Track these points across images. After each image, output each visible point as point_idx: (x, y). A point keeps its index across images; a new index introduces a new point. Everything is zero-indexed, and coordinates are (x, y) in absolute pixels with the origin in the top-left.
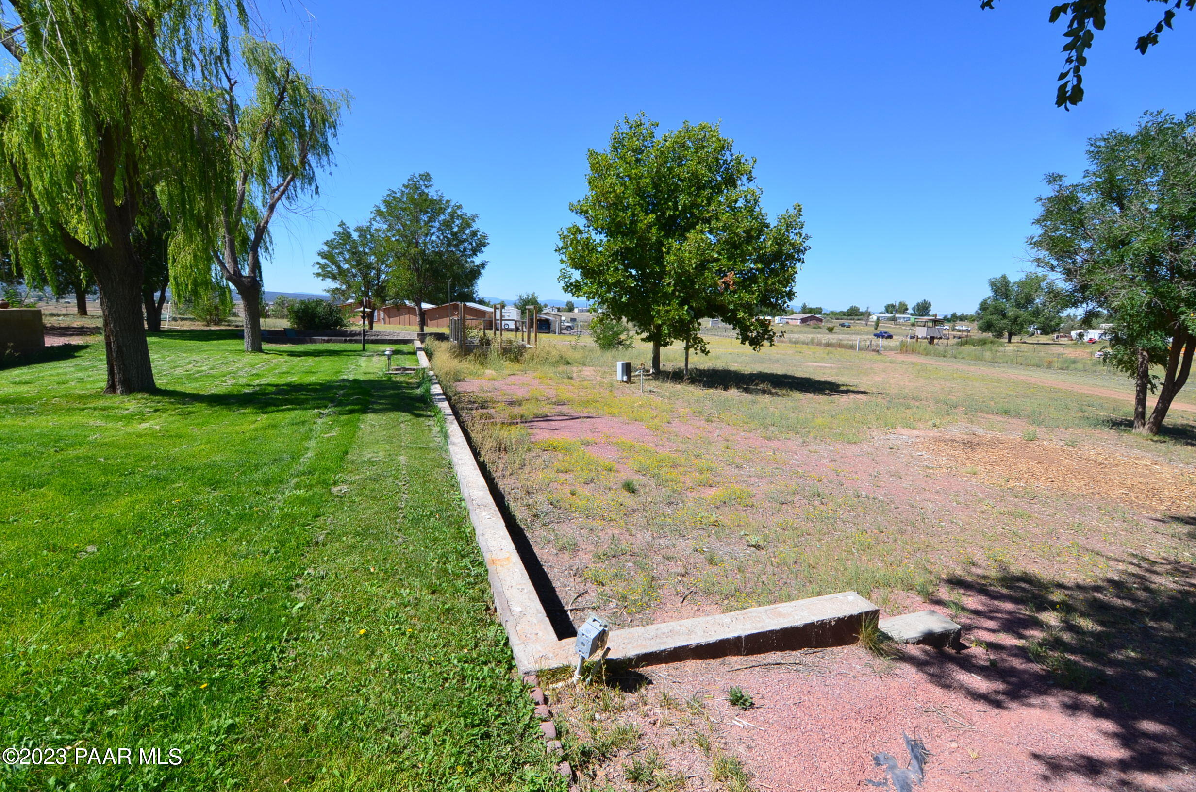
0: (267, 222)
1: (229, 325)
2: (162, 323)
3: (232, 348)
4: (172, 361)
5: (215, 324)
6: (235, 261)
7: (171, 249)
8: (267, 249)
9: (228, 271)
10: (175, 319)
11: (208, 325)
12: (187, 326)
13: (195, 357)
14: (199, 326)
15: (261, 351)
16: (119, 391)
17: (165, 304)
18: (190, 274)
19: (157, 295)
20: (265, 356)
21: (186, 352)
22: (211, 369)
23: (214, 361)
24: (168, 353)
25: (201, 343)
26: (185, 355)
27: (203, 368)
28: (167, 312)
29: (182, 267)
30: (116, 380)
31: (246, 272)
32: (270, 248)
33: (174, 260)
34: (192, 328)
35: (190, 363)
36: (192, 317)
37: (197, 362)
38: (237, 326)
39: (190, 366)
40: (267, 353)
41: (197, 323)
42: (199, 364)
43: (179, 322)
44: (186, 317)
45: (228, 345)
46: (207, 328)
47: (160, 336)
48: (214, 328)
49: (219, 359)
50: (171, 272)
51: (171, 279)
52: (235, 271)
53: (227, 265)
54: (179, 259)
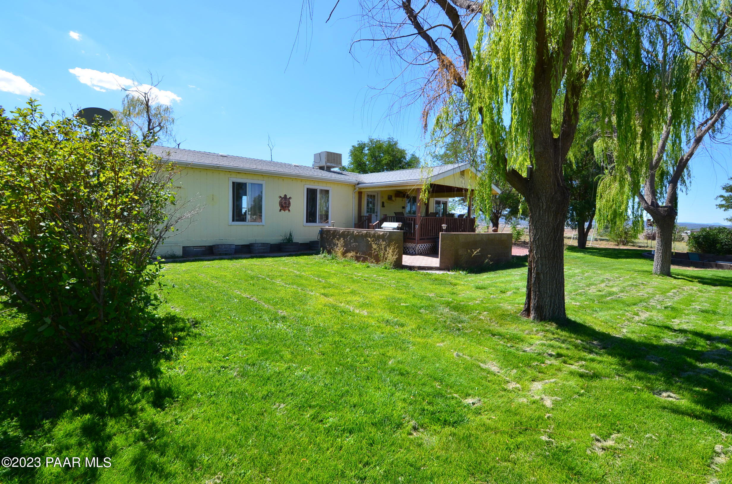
0: (687, 160)
1: (634, 246)
2: (587, 242)
3: (639, 268)
4: (590, 278)
5: (624, 245)
6: (654, 193)
7: (599, 189)
8: (684, 182)
9: (646, 202)
10: (596, 240)
11: (617, 245)
12: (603, 245)
13: (607, 275)
14: (611, 245)
15: (668, 274)
16: (532, 316)
17: (591, 230)
18: (611, 207)
19: (586, 224)
20: (675, 281)
21: (600, 269)
22: (622, 292)
23: (624, 281)
24: (586, 269)
25: (613, 260)
26: (599, 272)
27: (614, 289)
28: (592, 235)
29: (606, 201)
30: (532, 305)
31: (663, 202)
32: (687, 182)
33: (601, 196)
34: (607, 247)
35: (603, 281)
36: (607, 238)
37: (609, 280)
38: (640, 247)
39: (603, 285)
40: (675, 278)
41: (610, 243)
42: (611, 284)
43: (599, 242)
44: (603, 238)
45: (635, 264)
46: (617, 247)
47: (584, 252)
48: (622, 247)
49: (628, 280)
50: (598, 206)
51: (597, 211)
52: (652, 202)
53: (645, 197)
54: (605, 195)
